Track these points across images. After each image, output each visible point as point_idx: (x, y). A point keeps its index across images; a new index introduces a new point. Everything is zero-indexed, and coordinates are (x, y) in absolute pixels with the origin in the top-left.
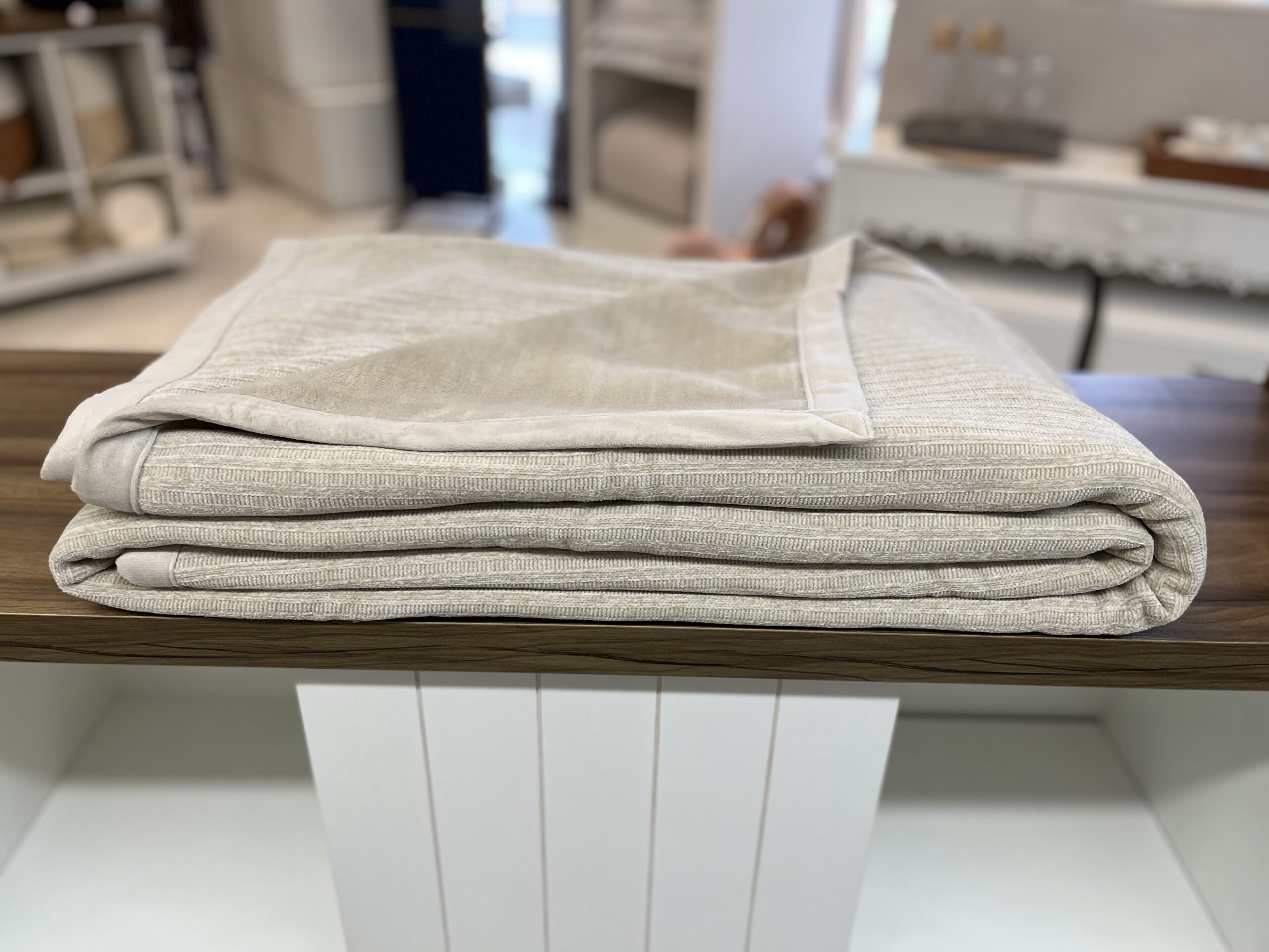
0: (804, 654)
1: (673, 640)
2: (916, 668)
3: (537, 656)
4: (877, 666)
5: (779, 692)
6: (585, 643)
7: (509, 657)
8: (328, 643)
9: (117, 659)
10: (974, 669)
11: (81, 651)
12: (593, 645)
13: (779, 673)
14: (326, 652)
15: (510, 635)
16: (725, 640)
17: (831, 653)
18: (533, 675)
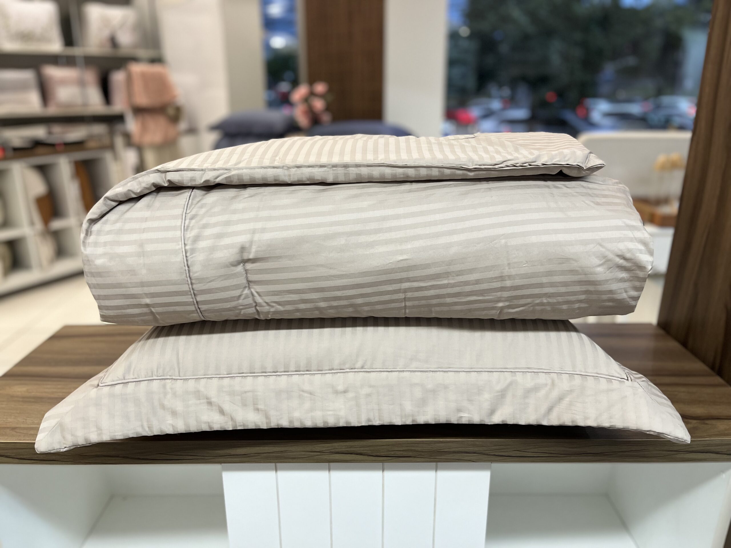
2: (494, 455)
3: (329, 455)
5: (436, 469)
6: (350, 448)
7: (318, 455)
11: (132, 458)
12: (354, 449)
16: (411, 445)
17: (457, 450)
18: (327, 464)
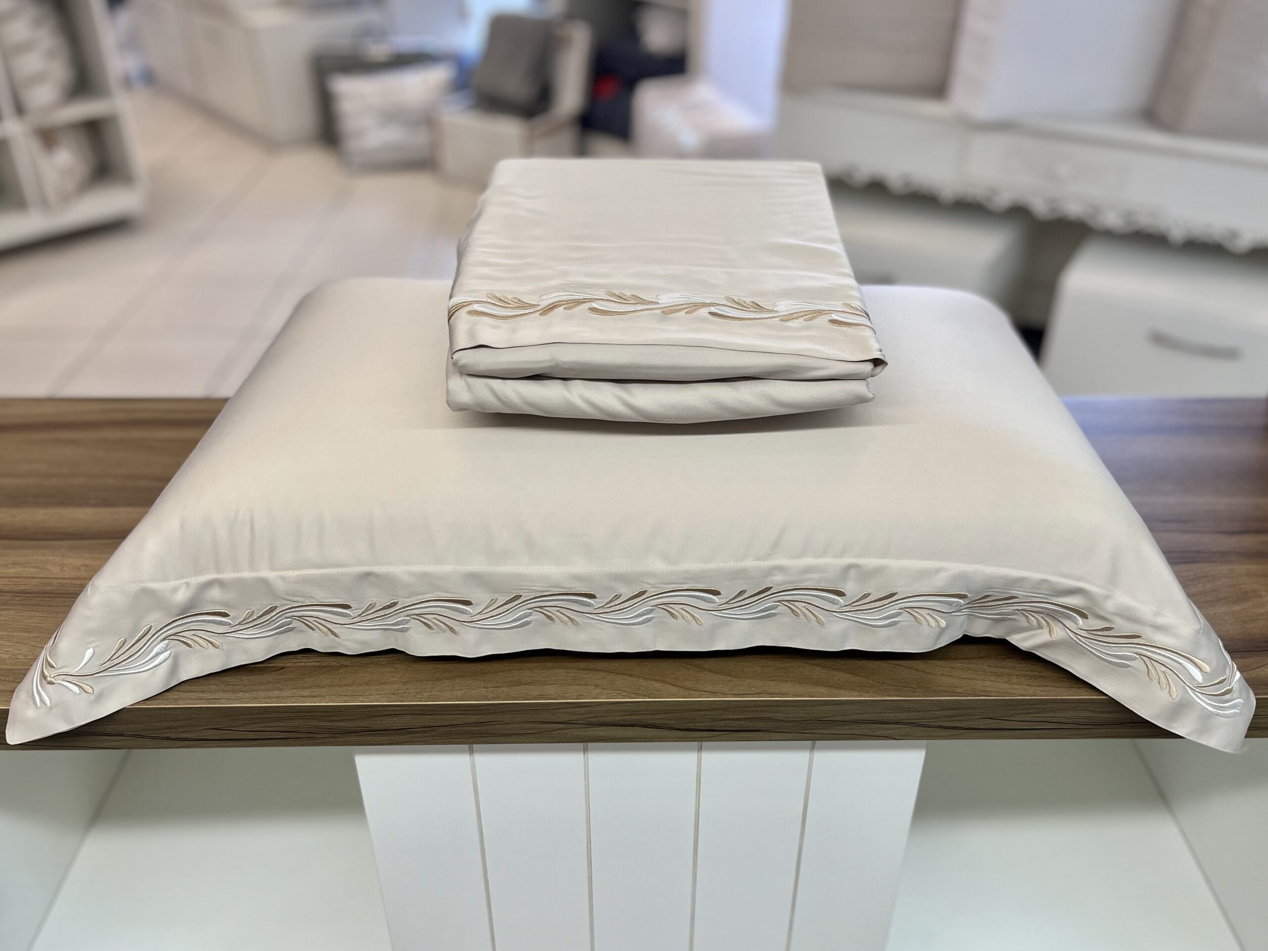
0: (835, 719)
1: (713, 710)
4: (904, 726)
8: (387, 723)
9: (187, 743)
10: (993, 726)
13: (813, 735)
14: (387, 730)
15: (563, 710)
